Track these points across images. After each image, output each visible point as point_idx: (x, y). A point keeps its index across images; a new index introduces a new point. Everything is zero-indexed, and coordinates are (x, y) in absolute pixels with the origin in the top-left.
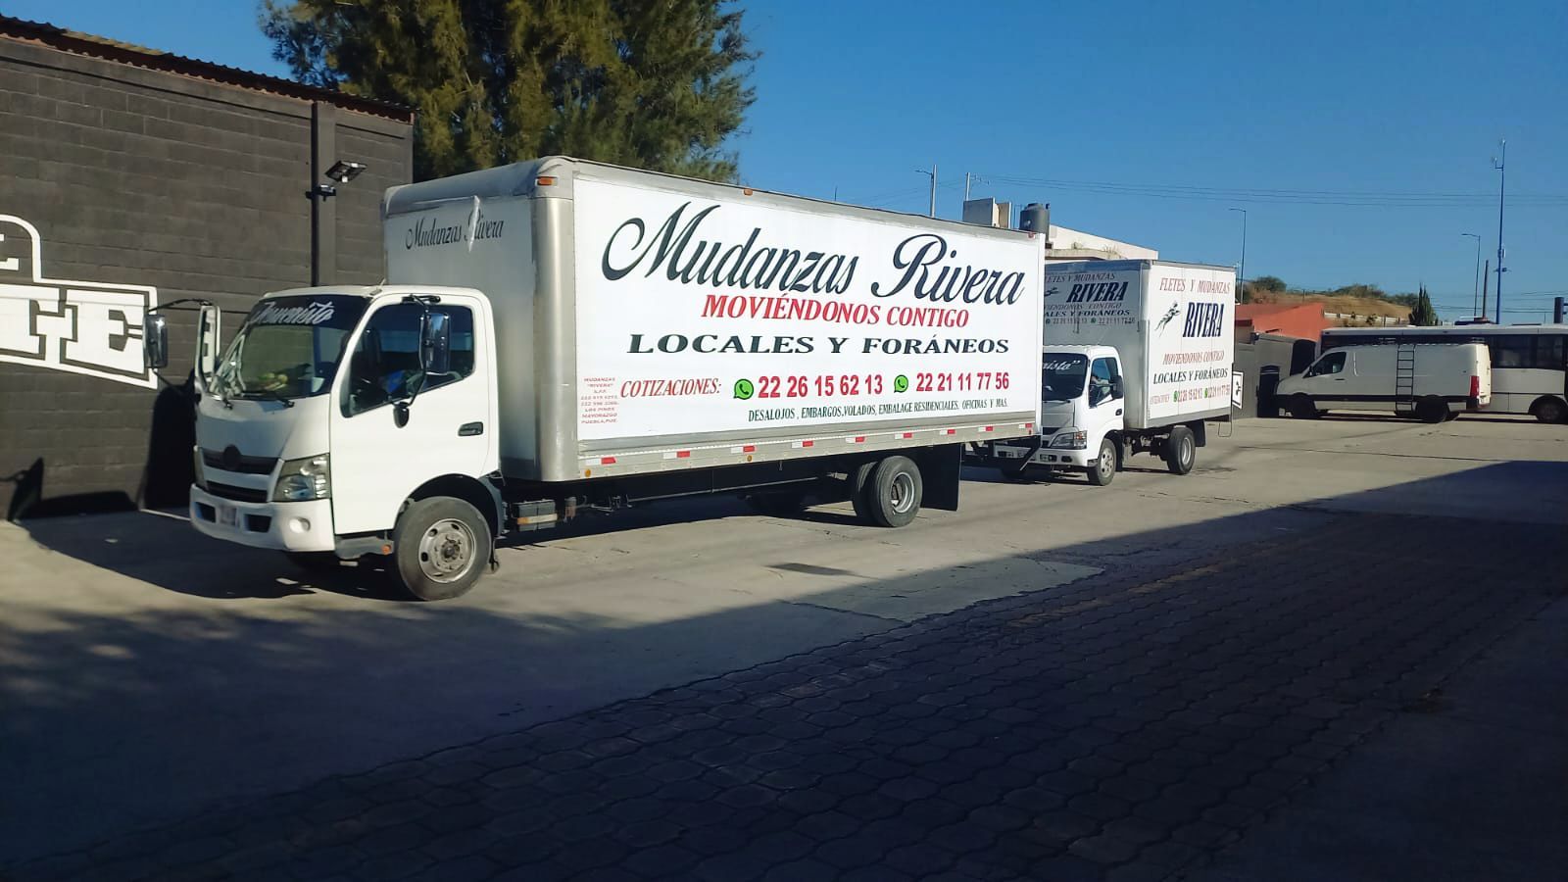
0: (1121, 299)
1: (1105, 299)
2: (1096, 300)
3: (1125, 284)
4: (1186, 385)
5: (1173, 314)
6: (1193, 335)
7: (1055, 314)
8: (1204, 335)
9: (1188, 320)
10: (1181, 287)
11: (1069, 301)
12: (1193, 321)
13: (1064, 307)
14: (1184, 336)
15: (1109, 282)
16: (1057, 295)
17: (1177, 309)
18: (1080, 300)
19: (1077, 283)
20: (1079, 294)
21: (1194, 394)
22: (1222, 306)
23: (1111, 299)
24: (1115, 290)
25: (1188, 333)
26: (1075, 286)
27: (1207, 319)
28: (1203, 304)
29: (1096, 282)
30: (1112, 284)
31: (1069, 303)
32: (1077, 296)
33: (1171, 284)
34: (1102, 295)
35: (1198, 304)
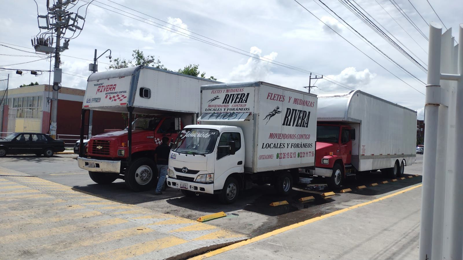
0: (246, 102)
1: (239, 102)
2: (235, 102)
3: (248, 94)
4: (285, 150)
5: (276, 113)
6: (289, 125)
7: (217, 110)
8: (297, 126)
9: (286, 117)
10: (282, 99)
11: (223, 103)
12: (289, 118)
13: (221, 106)
14: (284, 124)
15: (241, 93)
16: (219, 99)
17: (279, 110)
18: (228, 103)
19: (227, 93)
20: (228, 99)
21: (290, 155)
22: (309, 113)
23: (241, 102)
24: (243, 97)
25: (286, 123)
26: (226, 95)
27: (299, 118)
28: (296, 110)
29: (236, 93)
30: (242, 94)
31: (223, 104)
32: (227, 100)
33: (274, 97)
34: (238, 100)
35: (293, 110)
